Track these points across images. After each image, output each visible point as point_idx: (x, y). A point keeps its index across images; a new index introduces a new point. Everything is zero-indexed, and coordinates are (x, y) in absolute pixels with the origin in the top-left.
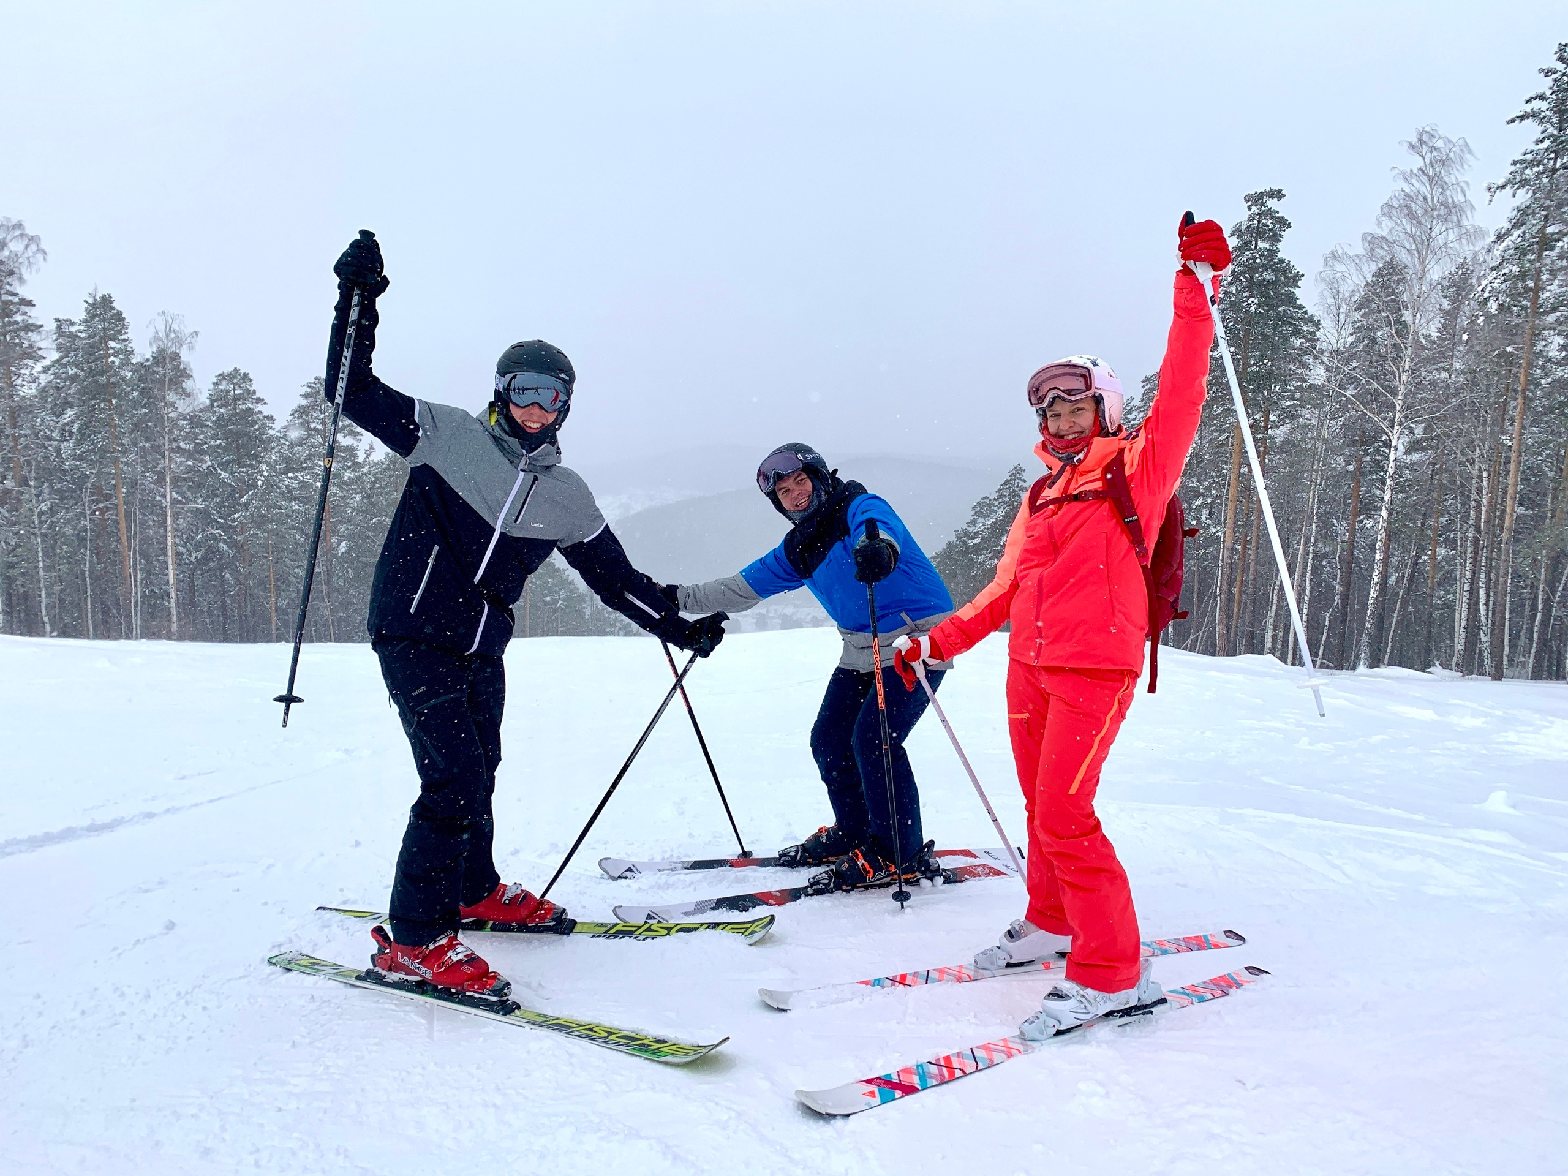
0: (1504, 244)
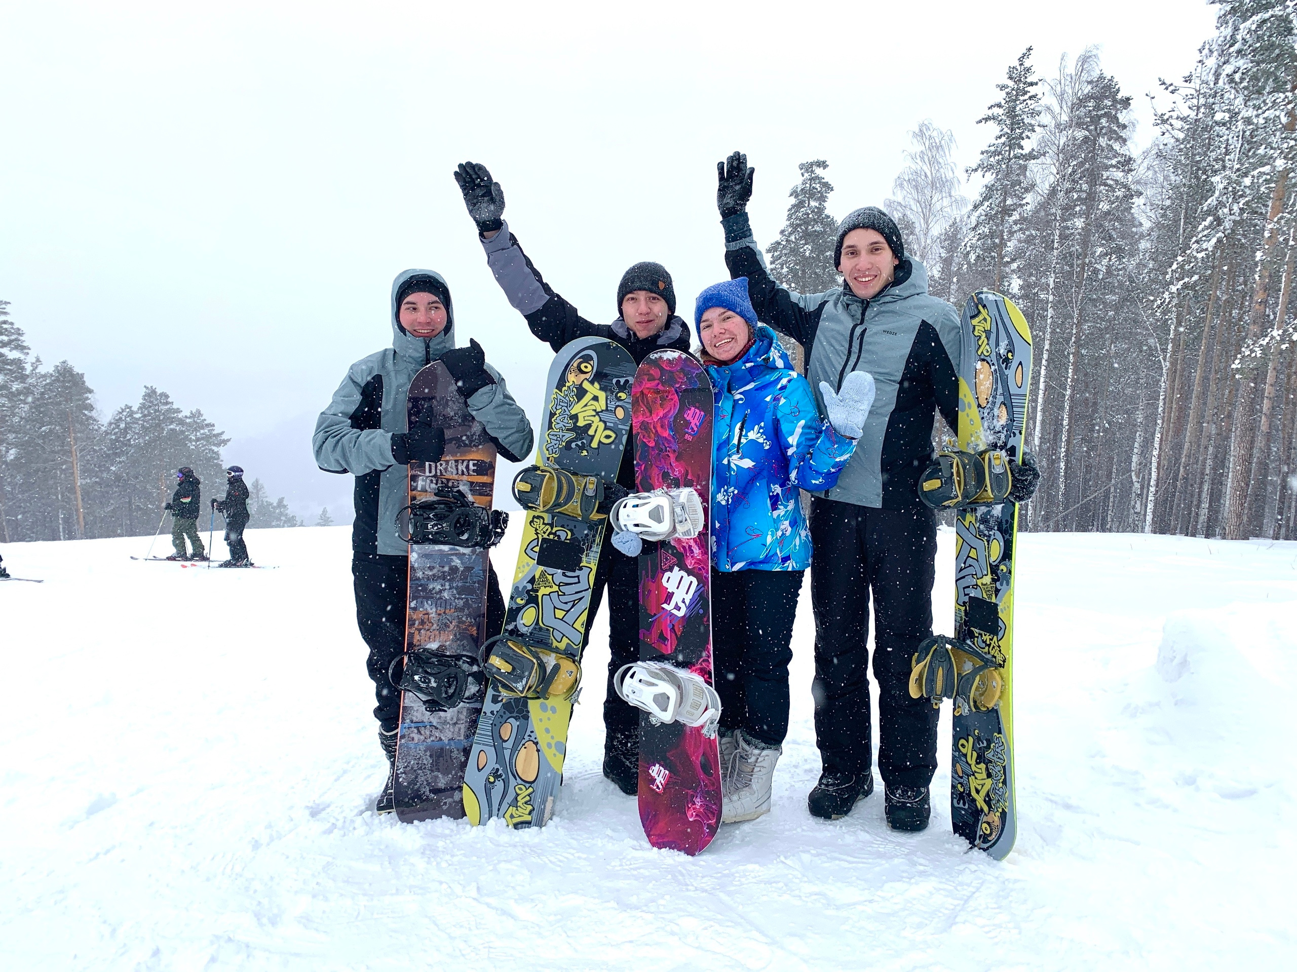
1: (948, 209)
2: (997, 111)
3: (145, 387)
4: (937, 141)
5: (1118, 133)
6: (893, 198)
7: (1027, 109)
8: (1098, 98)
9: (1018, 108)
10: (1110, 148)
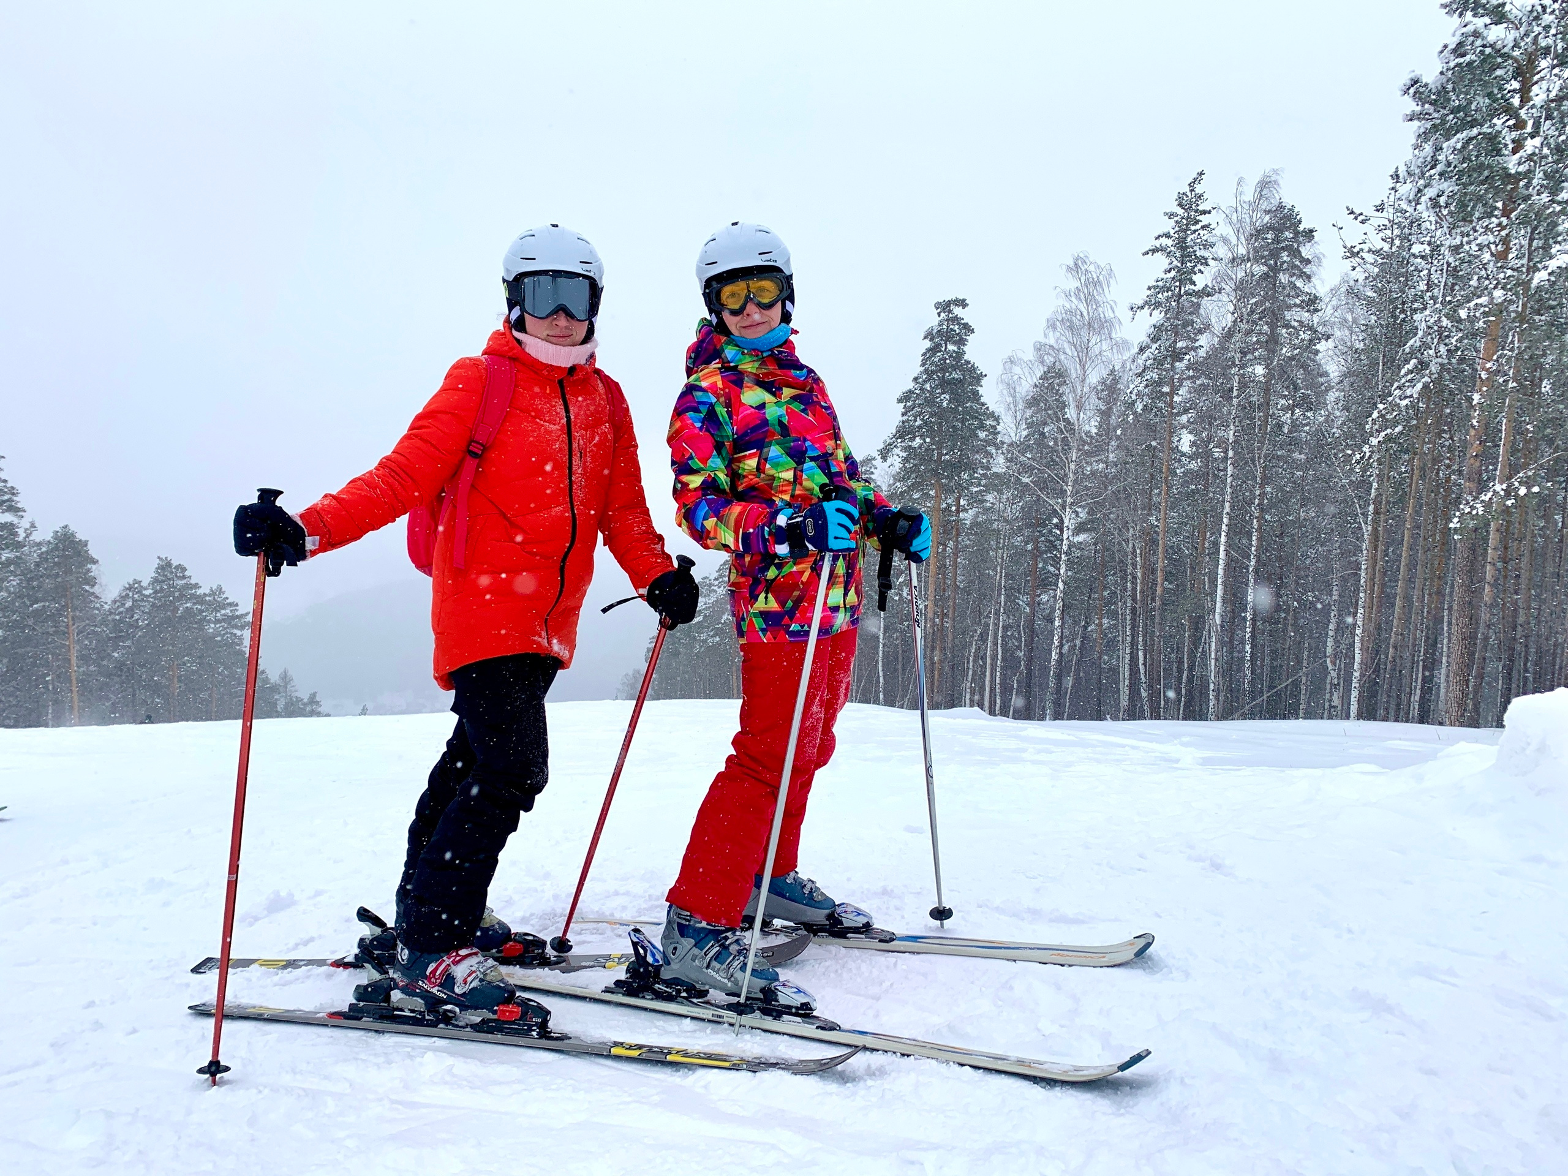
0: (1145, 355)
1: (1108, 354)
2: (1165, 241)
3: (159, 558)
4: (1095, 276)
5: (1301, 267)
6: (1043, 340)
7: (1199, 240)
8: (1277, 230)
9: (1189, 239)
10: (1294, 286)
